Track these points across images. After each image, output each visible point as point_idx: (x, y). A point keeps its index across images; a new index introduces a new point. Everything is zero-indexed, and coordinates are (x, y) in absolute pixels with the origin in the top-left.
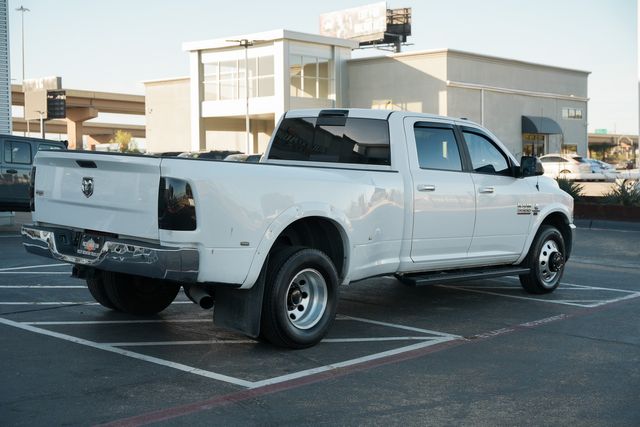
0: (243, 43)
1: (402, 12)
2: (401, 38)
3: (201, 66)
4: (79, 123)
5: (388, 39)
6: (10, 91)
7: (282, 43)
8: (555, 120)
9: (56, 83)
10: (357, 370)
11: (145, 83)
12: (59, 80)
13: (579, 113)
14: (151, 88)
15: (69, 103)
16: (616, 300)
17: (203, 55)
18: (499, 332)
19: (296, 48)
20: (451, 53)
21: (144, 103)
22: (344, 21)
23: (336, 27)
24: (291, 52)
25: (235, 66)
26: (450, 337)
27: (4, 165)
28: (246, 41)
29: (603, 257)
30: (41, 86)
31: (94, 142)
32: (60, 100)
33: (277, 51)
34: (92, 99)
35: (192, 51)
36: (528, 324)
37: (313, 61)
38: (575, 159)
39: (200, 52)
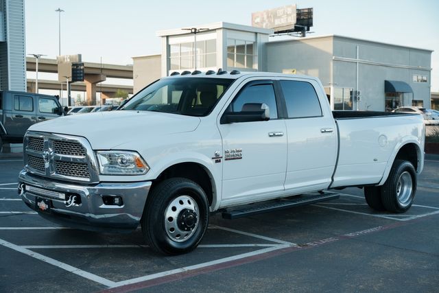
0: (193, 31)
1: (307, 11)
2: (306, 28)
3: (168, 47)
4: (94, 84)
5: (297, 29)
6: (25, 62)
7: (221, 31)
8: (407, 83)
9: (78, 59)
10: (203, 272)
11: (133, 58)
12: (80, 56)
13: (425, 78)
14: (137, 61)
15: (86, 71)
16: (425, 215)
17: (170, 39)
18: (327, 240)
19: (231, 34)
20: (335, 37)
21: (132, 71)
22: (268, 17)
23: (263, 21)
24: (228, 37)
25: (190, 47)
26: (287, 245)
27: (14, 111)
28: (195, 29)
29: (424, 180)
30: (68, 60)
31: (104, 96)
32: (81, 69)
33: (218, 36)
34: (102, 69)
35: (163, 36)
36: (351, 235)
37: (243, 43)
38: (421, 109)
39: (168, 37)
